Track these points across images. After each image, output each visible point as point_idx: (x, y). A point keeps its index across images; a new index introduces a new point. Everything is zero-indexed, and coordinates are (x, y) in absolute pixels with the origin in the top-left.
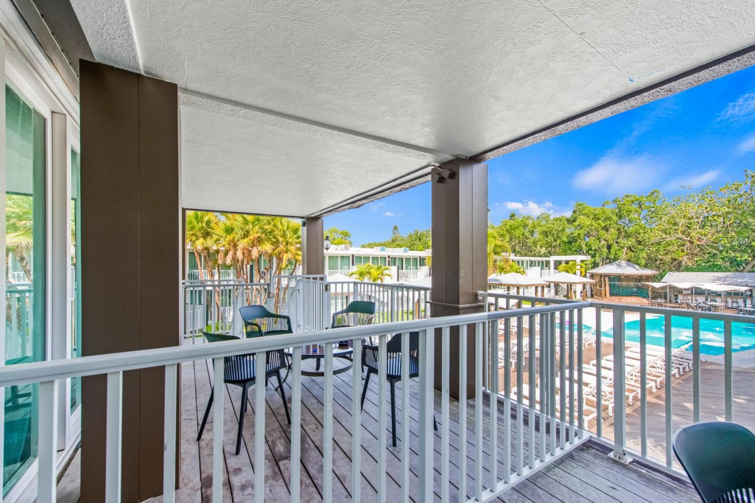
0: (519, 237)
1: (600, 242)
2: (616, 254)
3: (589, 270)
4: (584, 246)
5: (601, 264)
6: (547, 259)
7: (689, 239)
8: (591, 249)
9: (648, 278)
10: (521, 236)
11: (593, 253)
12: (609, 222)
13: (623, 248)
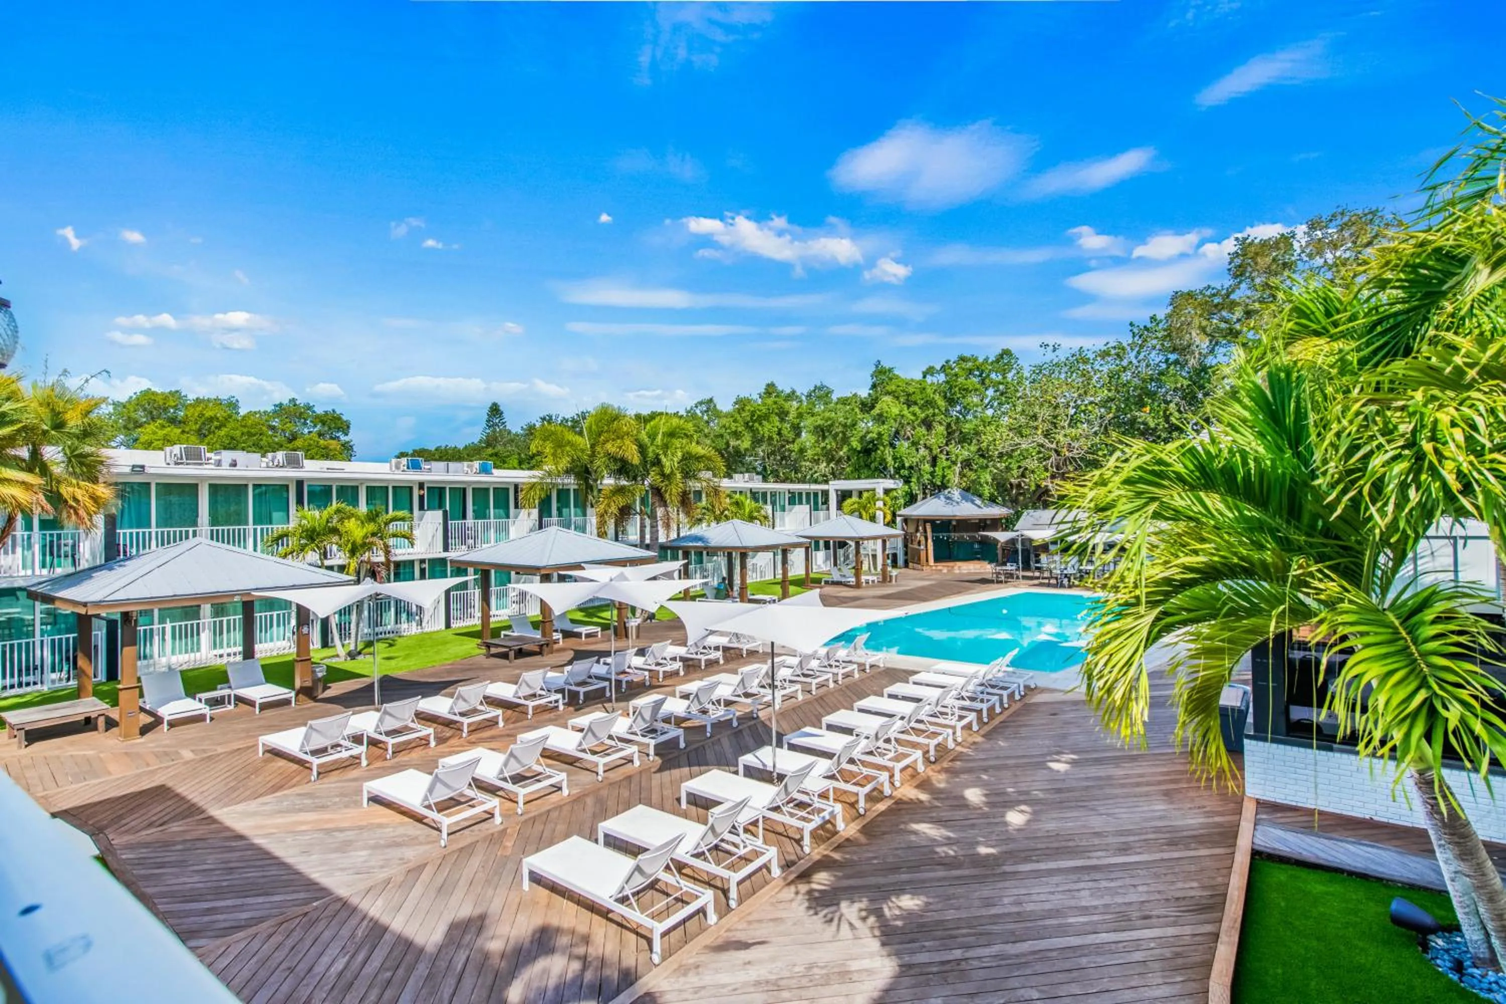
0: (770, 438)
1: (917, 450)
2: (944, 477)
3: (899, 509)
4: (889, 459)
5: (920, 497)
6: (824, 487)
7: (1054, 446)
8: (903, 467)
9: (995, 524)
10: (775, 437)
11: (906, 473)
12: (931, 411)
13: (954, 463)
